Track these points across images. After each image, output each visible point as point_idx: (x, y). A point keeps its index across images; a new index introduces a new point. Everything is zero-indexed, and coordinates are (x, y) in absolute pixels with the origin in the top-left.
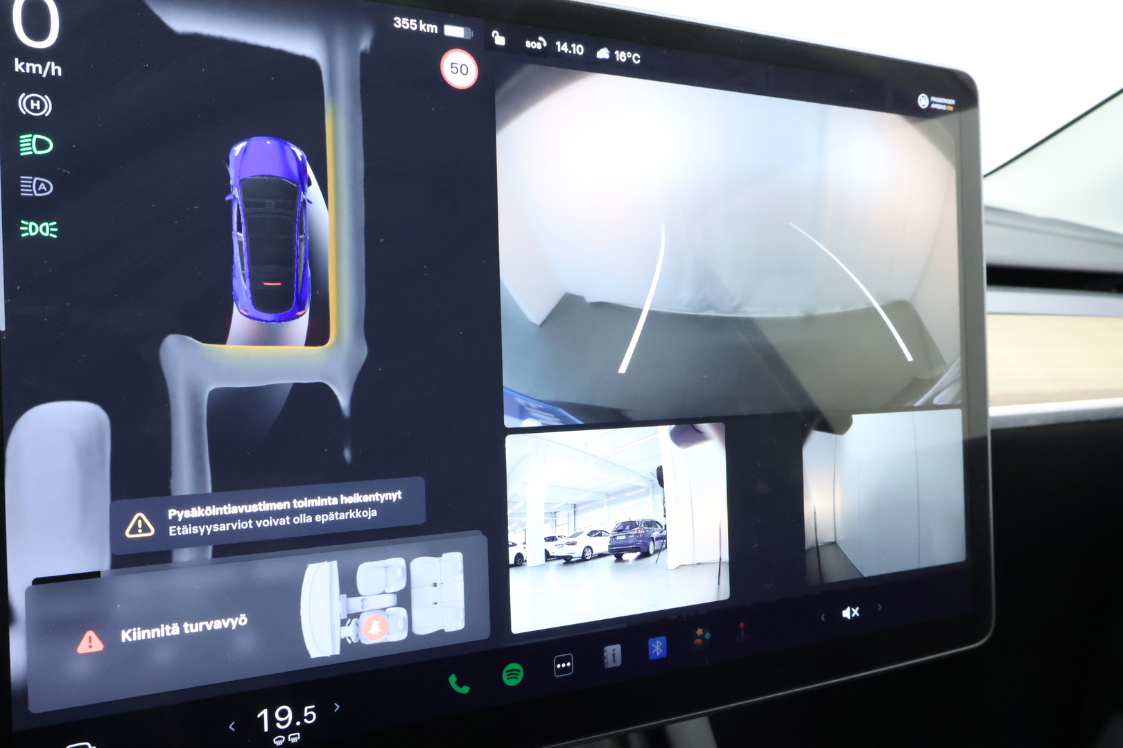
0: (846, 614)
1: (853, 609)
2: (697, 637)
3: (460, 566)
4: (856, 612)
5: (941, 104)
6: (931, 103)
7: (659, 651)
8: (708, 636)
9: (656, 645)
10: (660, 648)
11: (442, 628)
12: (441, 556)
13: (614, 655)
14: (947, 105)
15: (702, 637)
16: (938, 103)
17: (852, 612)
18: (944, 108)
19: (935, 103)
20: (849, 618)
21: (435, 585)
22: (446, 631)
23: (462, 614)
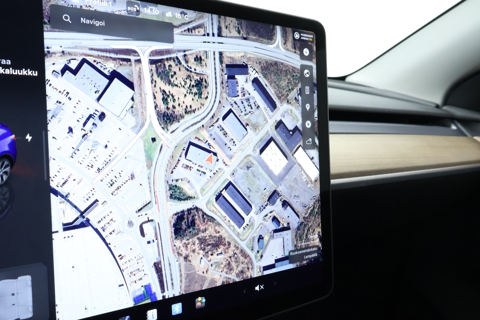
0: (257, 288)
1: (261, 286)
2: (198, 302)
3: (30, 283)
4: (262, 287)
5: (306, 37)
6: (301, 36)
7: (178, 310)
8: (204, 300)
9: (176, 307)
10: (178, 309)
11: (19, 318)
12: (17, 278)
13: (153, 315)
14: (309, 38)
15: (201, 301)
16: (305, 37)
17: (260, 287)
18: (307, 39)
19: (303, 36)
20: (259, 290)
21: (13, 294)
22: (21, 319)
23: (31, 309)
